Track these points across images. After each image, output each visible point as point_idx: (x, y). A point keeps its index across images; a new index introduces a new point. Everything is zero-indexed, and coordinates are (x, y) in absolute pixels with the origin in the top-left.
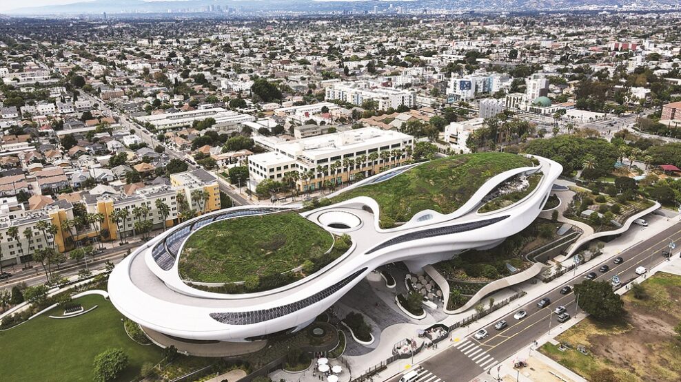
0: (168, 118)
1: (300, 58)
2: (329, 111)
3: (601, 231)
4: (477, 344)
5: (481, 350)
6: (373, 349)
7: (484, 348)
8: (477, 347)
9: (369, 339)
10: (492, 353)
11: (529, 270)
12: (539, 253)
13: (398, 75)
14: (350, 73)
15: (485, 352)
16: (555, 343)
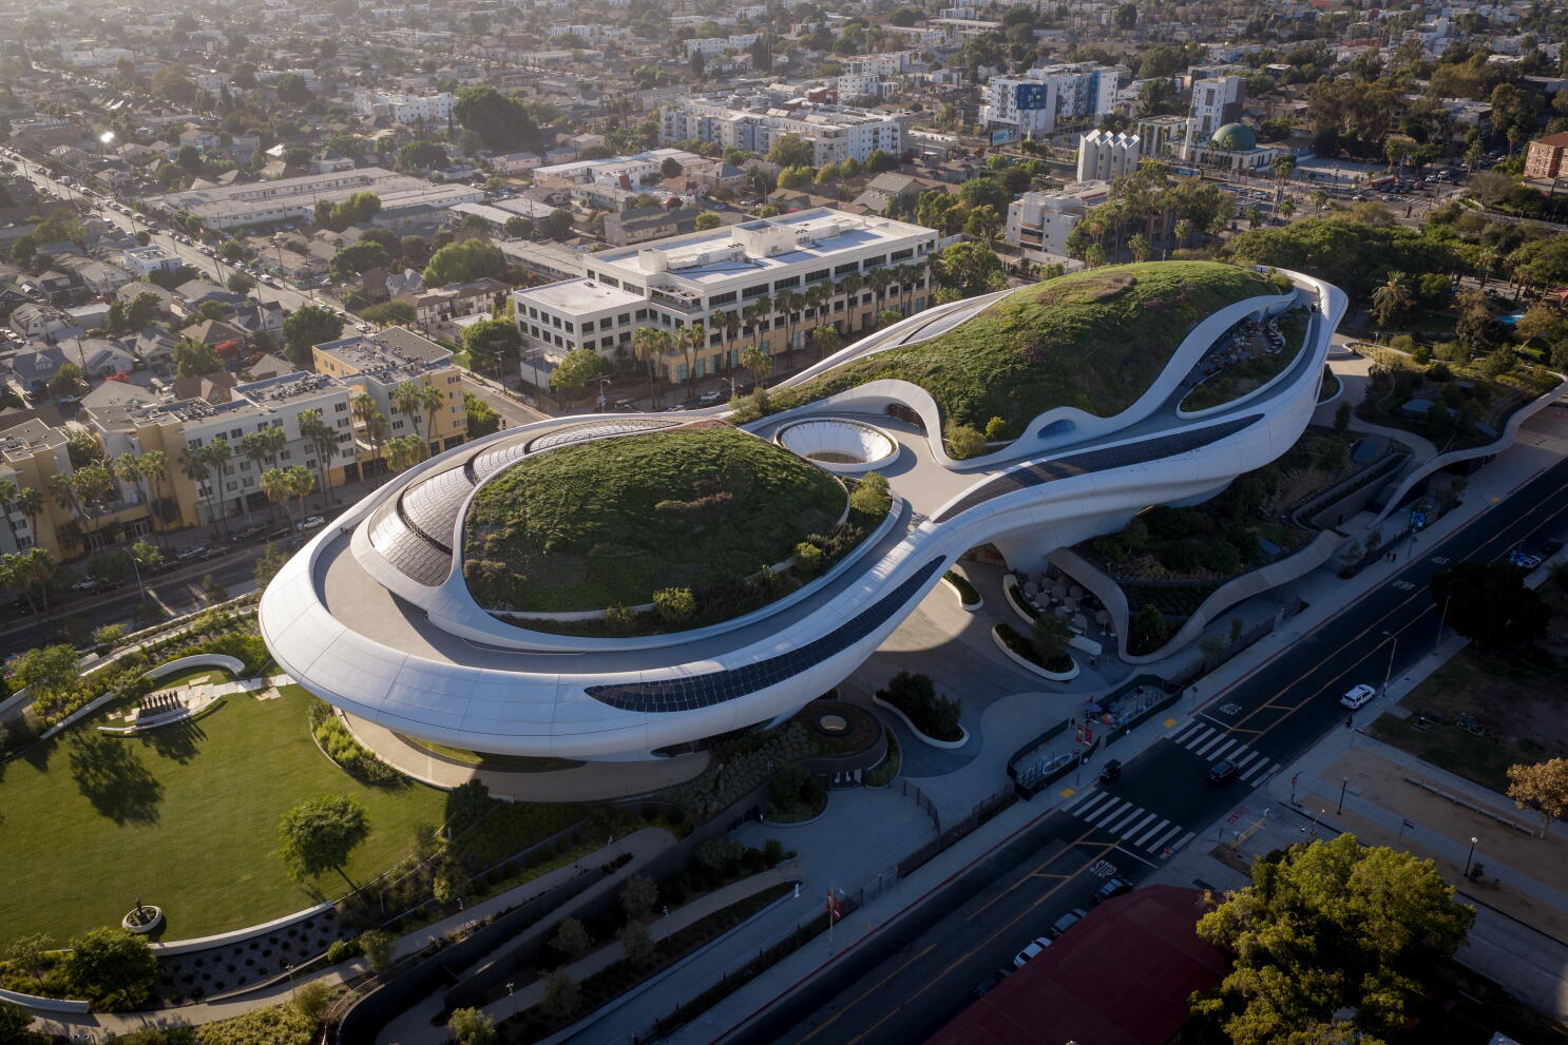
0: (234, 197)
1: (558, 31)
2: (685, 171)
3: (1454, 450)
4: (1220, 730)
5: (1233, 741)
6: (971, 759)
7: (1242, 739)
8: (1223, 736)
9: (956, 735)
10: (1263, 747)
11: (1310, 550)
12: (1321, 508)
13: (842, 74)
14: (707, 70)
15: (1245, 747)
16: (1403, 714)
